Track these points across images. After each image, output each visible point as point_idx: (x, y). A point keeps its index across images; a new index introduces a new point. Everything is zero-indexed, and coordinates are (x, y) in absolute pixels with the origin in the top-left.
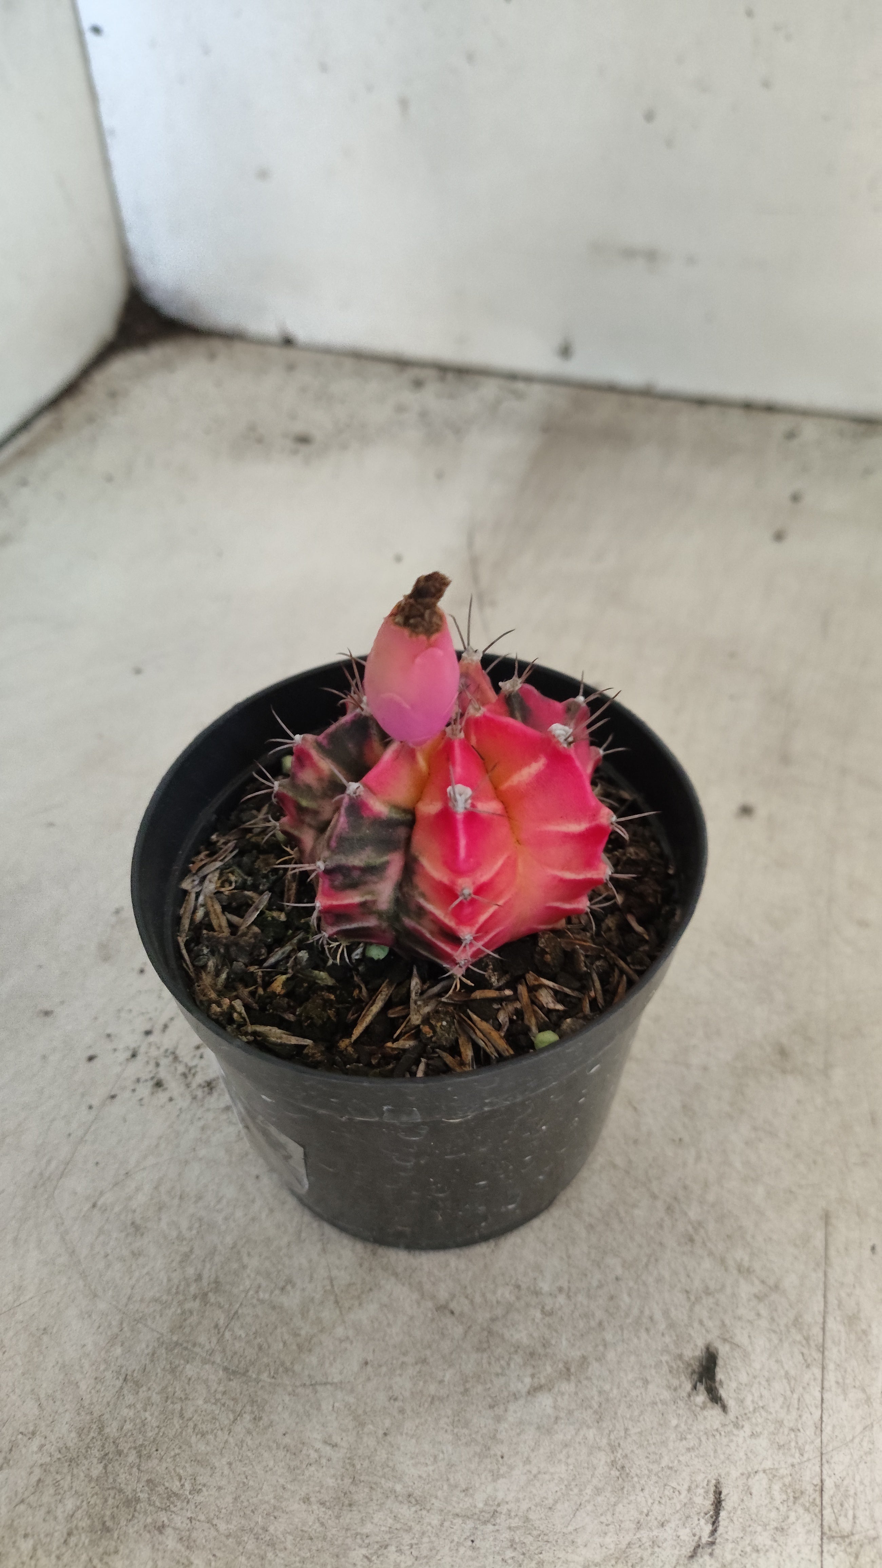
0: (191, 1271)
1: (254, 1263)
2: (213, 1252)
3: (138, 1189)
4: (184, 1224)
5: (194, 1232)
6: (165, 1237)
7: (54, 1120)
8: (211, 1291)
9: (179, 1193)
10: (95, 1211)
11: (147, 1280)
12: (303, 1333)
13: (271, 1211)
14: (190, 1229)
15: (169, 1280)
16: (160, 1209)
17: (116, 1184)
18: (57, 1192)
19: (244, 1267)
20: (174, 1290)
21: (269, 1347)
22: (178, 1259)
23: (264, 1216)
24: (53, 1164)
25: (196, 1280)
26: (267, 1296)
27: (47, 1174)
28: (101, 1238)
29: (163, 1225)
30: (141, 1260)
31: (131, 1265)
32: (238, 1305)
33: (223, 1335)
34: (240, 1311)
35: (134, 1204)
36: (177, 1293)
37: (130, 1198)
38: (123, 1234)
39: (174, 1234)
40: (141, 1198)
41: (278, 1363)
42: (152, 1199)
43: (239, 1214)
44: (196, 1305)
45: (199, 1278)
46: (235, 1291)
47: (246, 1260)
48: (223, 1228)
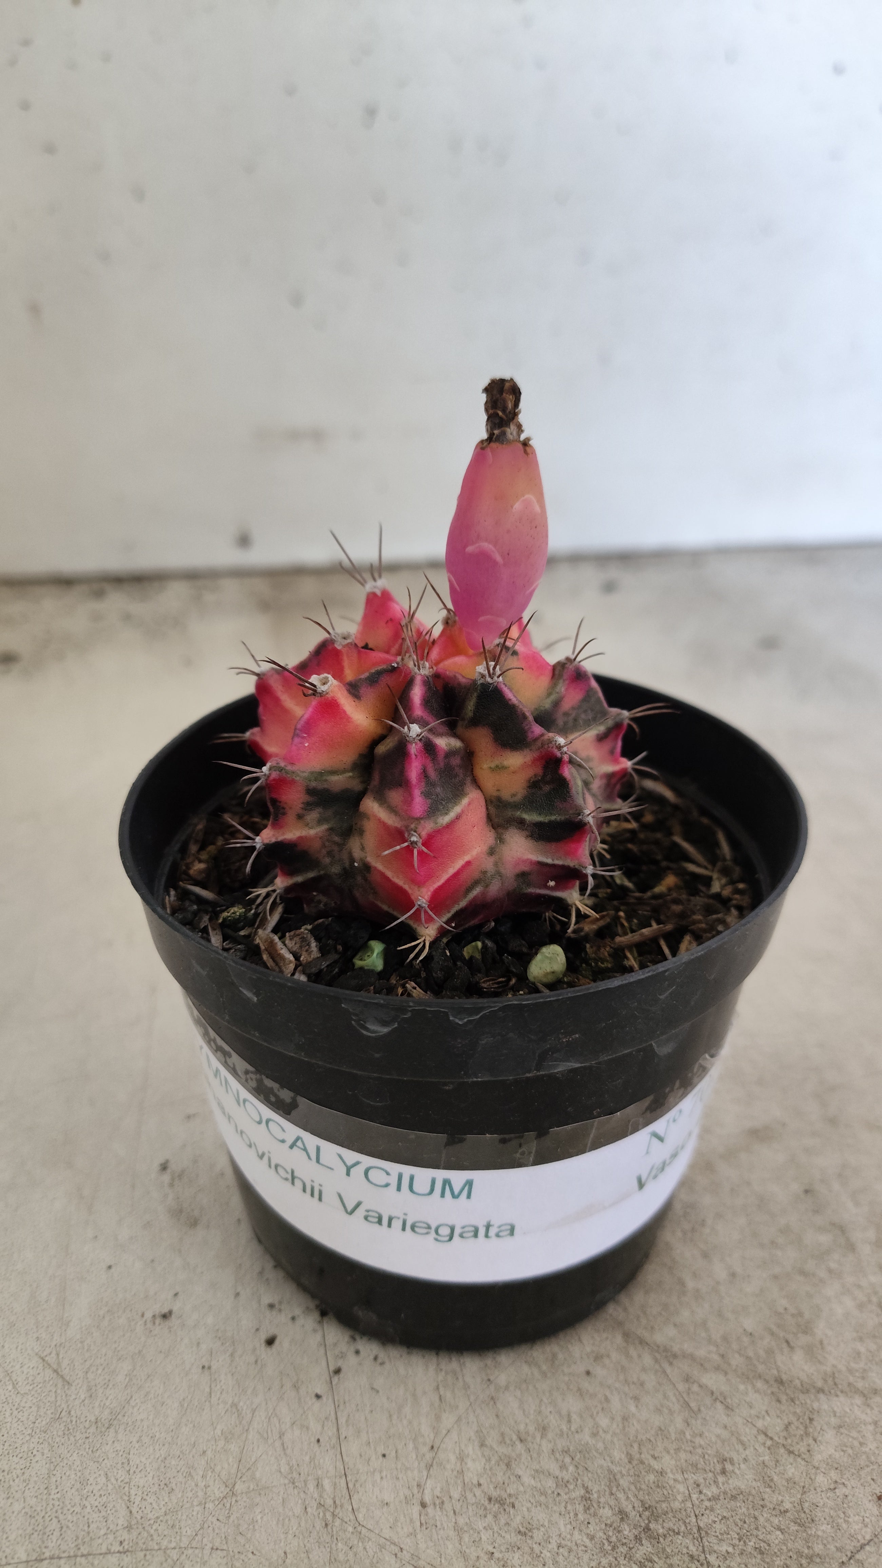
0: (606, 1512)
1: (667, 1462)
2: (613, 1479)
3: (461, 1458)
4: (554, 1468)
5: (571, 1469)
6: (543, 1493)
7: (281, 1435)
8: (650, 1522)
9: (514, 1437)
10: (430, 1510)
11: (566, 1554)
12: (787, 1505)
13: (636, 1399)
14: (563, 1467)
15: (592, 1538)
16: (508, 1465)
17: (429, 1467)
18: (360, 1517)
19: (662, 1473)
20: (607, 1547)
21: (769, 1545)
22: (580, 1508)
23: (633, 1409)
24: (327, 1484)
25: (622, 1519)
26: (714, 1490)
27: (329, 1502)
28: (466, 1538)
29: (526, 1479)
30: (538, 1535)
31: (532, 1549)
32: (693, 1519)
33: (708, 1563)
34: (702, 1525)
35: (471, 1477)
36: (613, 1549)
37: (461, 1472)
38: (490, 1517)
39: (550, 1483)
40: (474, 1467)
41: (795, 1557)
42: (489, 1460)
43: (604, 1422)
44: (646, 1548)
45: (623, 1515)
46: (676, 1505)
47: (656, 1465)
48: (600, 1445)
